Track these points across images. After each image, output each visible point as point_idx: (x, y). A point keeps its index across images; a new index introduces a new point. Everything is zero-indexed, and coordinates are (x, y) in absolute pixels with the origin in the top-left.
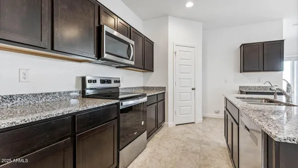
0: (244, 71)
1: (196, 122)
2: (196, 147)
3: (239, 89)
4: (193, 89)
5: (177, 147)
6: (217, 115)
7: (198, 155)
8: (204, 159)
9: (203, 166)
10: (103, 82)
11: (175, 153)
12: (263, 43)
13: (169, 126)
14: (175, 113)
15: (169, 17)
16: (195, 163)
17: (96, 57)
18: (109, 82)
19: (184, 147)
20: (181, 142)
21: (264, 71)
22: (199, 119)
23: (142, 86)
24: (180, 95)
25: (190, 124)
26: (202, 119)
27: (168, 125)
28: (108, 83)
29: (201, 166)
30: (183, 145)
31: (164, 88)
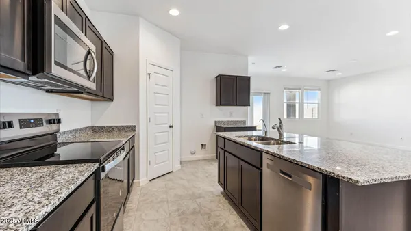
0: (221, 105)
1: (174, 171)
2: (193, 206)
3: (214, 124)
4: (171, 127)
5: (170, 214)
6: (194, 156)
7: (200, 215)
8: (209, 217)
9: (212, 228)
10: (25, 123)
11: (171, 224)
12: (236, 77)
13: (141, 184)
14: (148, 162)
15: (141, 20)
16: (201, 227)
17: (28, 69)
18: (37, 122)
19: (178, 210)
20: (170, 204)
21: (236, 105)
22: (178, 166)
23: (90, 125)
24: (156, 136)
25: (168, 175)
26: (180, 165)
27: (139, 183)
28: (36, 126)
29: (210, 228)
30: (175, 208)
31: (132, 128)
